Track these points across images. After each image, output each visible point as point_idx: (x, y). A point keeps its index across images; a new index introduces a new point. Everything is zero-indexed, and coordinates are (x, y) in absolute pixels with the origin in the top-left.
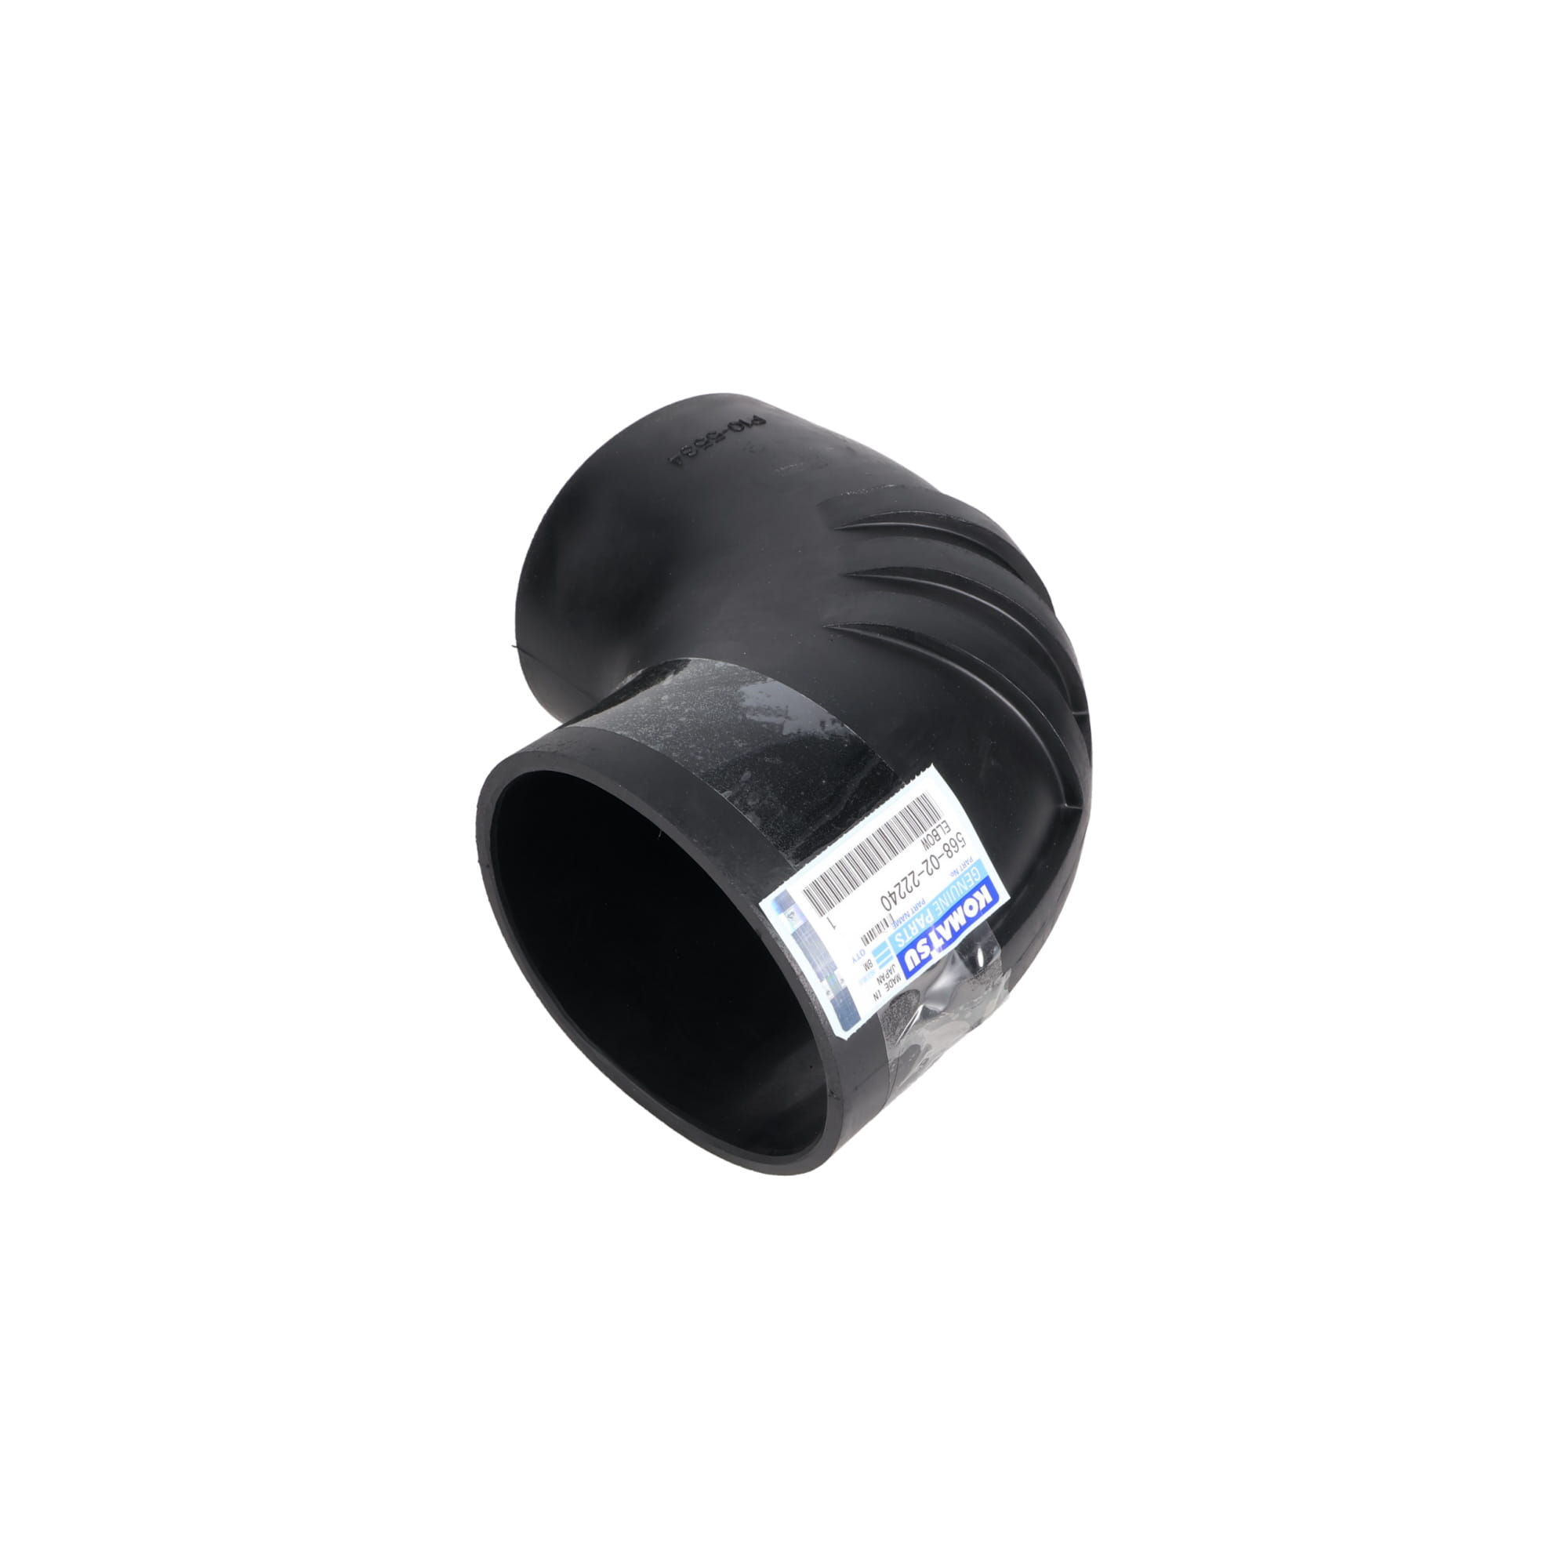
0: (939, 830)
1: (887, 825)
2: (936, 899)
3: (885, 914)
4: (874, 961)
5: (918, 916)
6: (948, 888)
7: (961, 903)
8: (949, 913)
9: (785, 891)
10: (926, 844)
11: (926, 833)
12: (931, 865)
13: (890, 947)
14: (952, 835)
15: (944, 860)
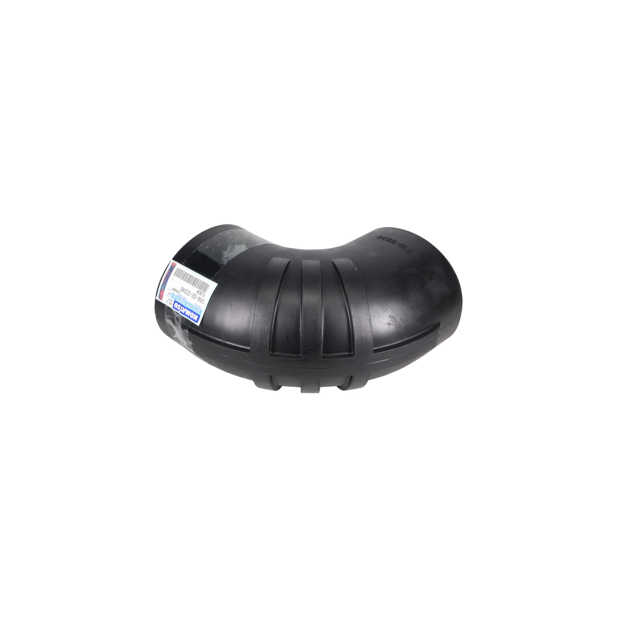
0: (202, 294)
1: (199, 280)
2: (188, 303)
3: (180, 291)
4: (171, 294)
5: (183, 300)
6: (192, 305)
7: (192, 311)
8: (189, 309)
9: (176, 264)
10: (198, 292)
11: (200, 290)
12: (194, 296)
13: (175, 297)
14: (203, 298)
15: (197, 299)
